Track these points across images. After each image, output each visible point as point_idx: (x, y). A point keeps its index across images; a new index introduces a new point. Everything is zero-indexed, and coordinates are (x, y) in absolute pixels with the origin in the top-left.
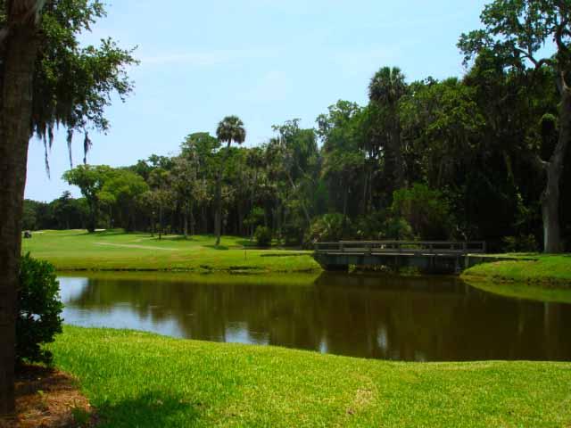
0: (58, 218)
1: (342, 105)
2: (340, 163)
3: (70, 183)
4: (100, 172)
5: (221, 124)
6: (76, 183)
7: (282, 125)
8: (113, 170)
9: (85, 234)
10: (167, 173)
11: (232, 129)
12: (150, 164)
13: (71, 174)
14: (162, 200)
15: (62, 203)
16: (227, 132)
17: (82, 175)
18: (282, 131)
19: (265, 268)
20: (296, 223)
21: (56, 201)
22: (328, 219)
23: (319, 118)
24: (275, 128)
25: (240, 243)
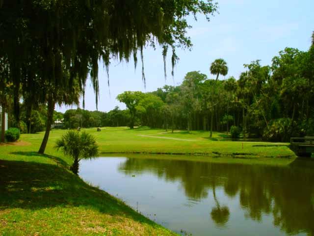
0: (112, 121)
1: (288, 50)
2: (293, 86)
3: (120, 101)
4: (137, 95)
5: (213, 63)
6: (123, 102)
7: (250, 64)
8: (143, 94)
9: (129, 129)
10: (177, 94)
11: (220, 67)
12: (164, 90)
13: (121, 96)
14: (175, 110)
15: (115, 112)
16: (217, 68)
17: (127, 97)
18: (249, 68)
19: (256, 155)
20: (257, 124)
21: (111, 111)
22: (282, 122)
23: (274, 58)
24: (246, 66)
25: (221, 136)
